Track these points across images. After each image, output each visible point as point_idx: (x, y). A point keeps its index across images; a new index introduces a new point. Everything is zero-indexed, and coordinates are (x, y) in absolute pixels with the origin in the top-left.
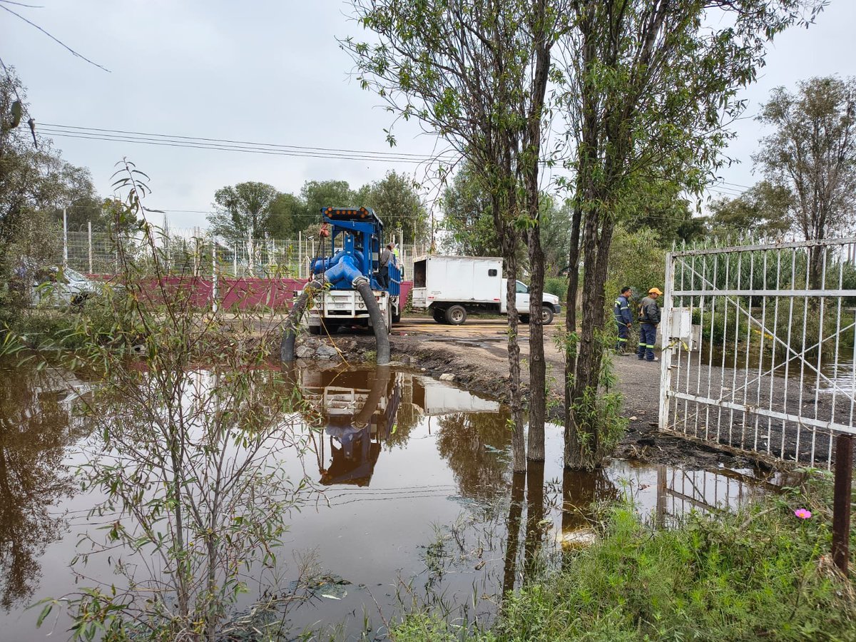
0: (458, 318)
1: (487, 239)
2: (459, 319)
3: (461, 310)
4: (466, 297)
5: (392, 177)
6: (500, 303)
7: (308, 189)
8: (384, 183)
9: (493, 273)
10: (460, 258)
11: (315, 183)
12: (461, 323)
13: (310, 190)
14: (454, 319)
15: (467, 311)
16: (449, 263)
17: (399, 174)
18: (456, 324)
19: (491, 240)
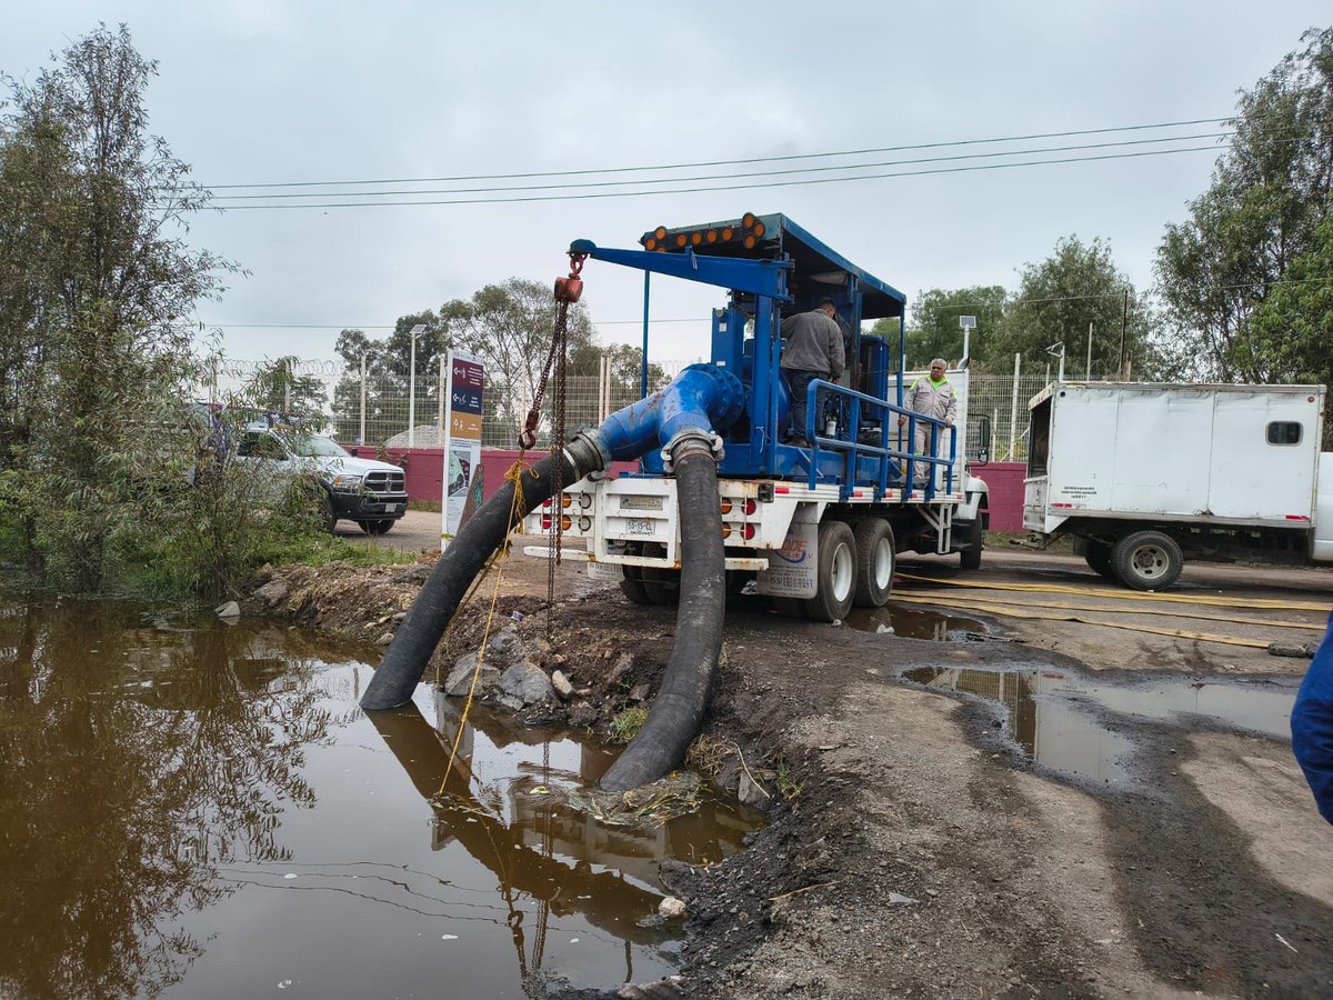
0: (1154, 568)
1: (1284, 348)
2: (1158, 573)
3: (1165, 546)
4: (1185, 506)
5: (1070, 253)
6: (1312, 531)
7: (923, 306)
8: (1051, 269)
9: (1285, 433)
10: (1164, 389)
11: (938, 293)
12: (1161, 587)
13: (928, 305)
14: (1140, 573)
15: (1183, 547)
16: (1125, 404)
17: (1087, 245)
18: (1142, 586)
19: (1301, 351)
